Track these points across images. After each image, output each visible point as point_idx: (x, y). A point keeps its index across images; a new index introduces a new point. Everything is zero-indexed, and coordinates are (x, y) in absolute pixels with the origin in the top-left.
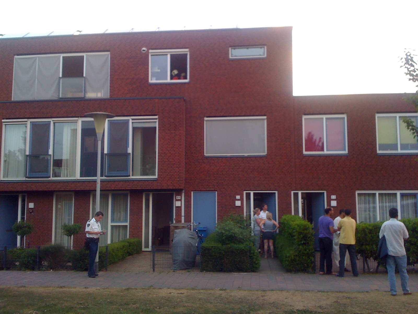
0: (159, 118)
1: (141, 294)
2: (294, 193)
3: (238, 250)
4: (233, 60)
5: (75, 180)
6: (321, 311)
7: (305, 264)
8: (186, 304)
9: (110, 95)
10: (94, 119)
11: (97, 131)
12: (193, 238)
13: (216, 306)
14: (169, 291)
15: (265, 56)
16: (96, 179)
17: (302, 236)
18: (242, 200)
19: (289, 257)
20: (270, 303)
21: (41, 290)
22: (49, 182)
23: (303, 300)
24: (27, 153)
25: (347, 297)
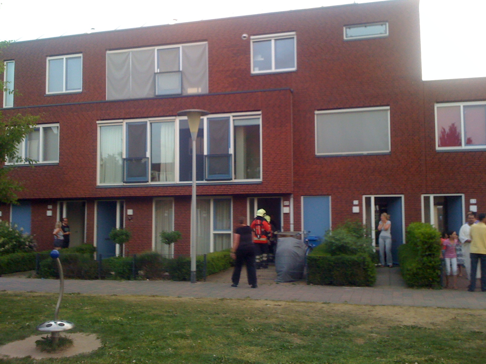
0: (262, 113)
1: (236, 304)
2: (424, 197)
3: (350, 261)
4: (348, 42)
5: (174, 185)
6: (432, 328)
7: (430, 278)
8: (280, 316)
9: (209, 90)
10: (188, 117)
11: (191, 131)
12: (299, 247)
13: (313, 319)
14: (266, 302)
15: (387, 34)
16: (191, 183)
17: (426, 246)
18: (360, 205)
19: (410, 270)
20: (376, 319)
21: (132, 299)
22: (148, 187)
23: (416, 316)
24: (124, 157)
25: (469, 314)
